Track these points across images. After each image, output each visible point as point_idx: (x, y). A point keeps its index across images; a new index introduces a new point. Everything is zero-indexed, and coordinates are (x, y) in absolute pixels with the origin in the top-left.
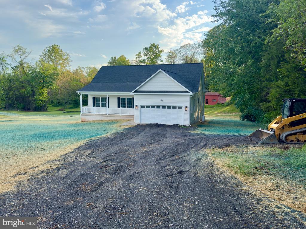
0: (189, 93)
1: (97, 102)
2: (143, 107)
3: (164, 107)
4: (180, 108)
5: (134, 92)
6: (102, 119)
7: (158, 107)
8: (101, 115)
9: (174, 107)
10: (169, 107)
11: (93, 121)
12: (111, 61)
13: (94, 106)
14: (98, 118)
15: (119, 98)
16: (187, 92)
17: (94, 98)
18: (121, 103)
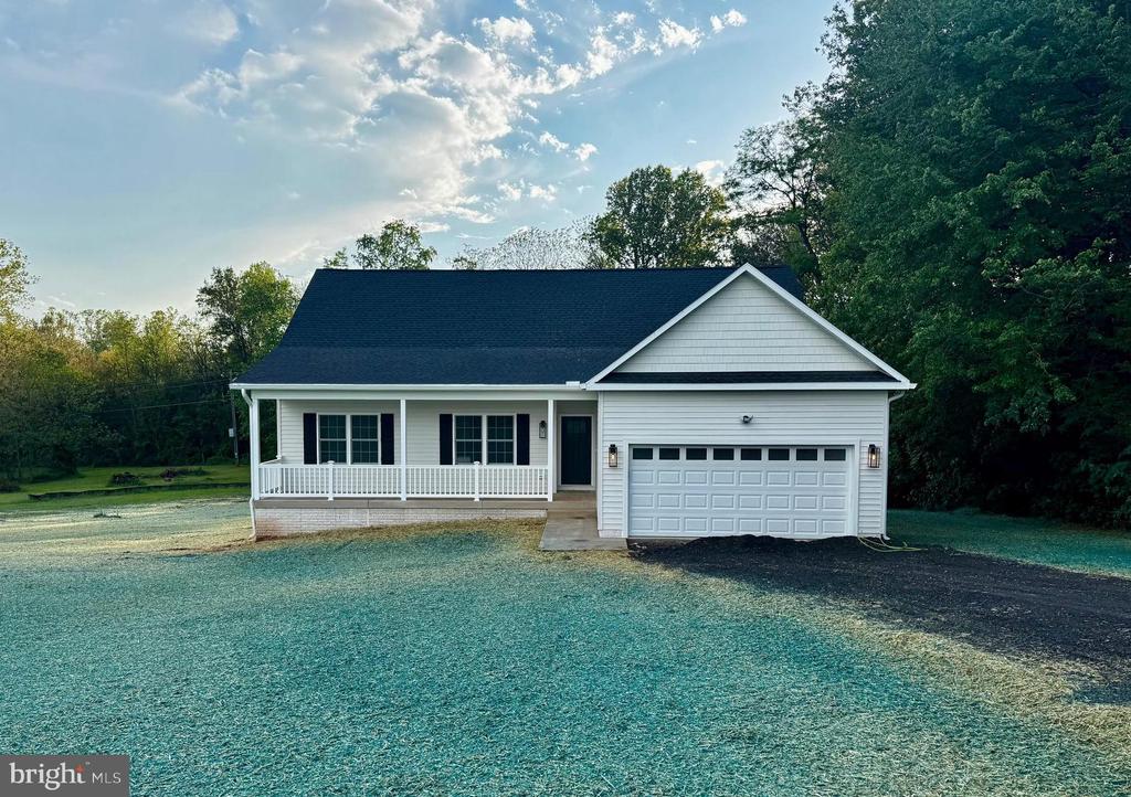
0: (892, 379)
1: (323, 440)
2: (641, 452)
3: (751, 453)
4: (836, 453)
5: (604, 380)
6: (376, 525)
7: (724, 453)
8: (371, 504)
9: (807, 453)
10: (779, 453)
11: (327, 534)
12: (212, 282)
13: (310, 458)
14: (352, 519)
15: (445, 421)
16: (880, 376)
17: (309, 420)
18: (457, 443)
